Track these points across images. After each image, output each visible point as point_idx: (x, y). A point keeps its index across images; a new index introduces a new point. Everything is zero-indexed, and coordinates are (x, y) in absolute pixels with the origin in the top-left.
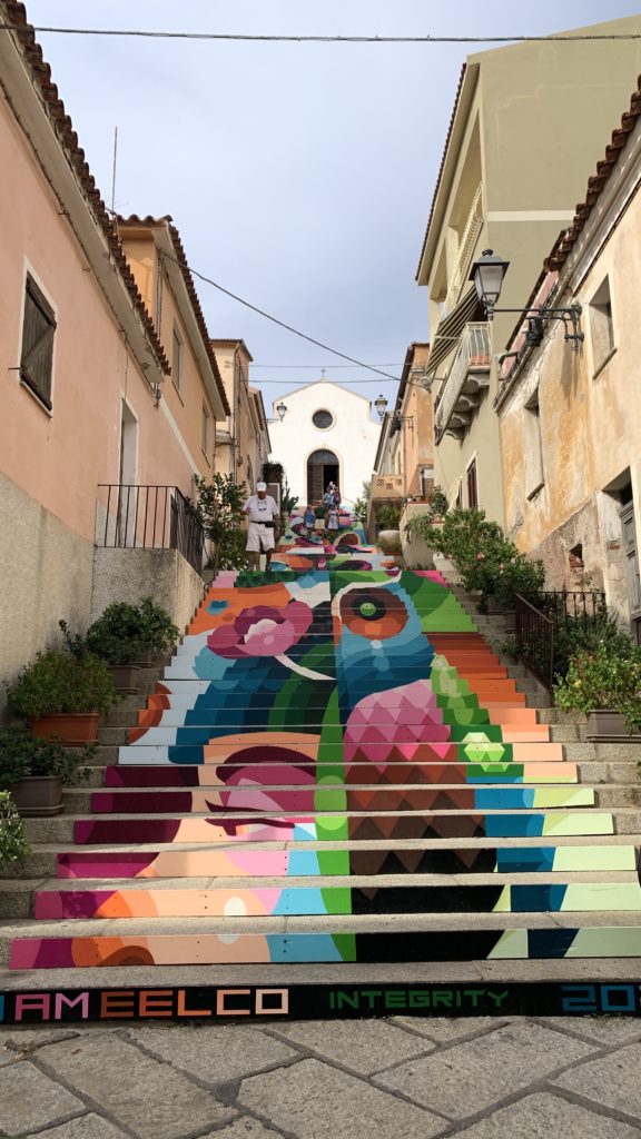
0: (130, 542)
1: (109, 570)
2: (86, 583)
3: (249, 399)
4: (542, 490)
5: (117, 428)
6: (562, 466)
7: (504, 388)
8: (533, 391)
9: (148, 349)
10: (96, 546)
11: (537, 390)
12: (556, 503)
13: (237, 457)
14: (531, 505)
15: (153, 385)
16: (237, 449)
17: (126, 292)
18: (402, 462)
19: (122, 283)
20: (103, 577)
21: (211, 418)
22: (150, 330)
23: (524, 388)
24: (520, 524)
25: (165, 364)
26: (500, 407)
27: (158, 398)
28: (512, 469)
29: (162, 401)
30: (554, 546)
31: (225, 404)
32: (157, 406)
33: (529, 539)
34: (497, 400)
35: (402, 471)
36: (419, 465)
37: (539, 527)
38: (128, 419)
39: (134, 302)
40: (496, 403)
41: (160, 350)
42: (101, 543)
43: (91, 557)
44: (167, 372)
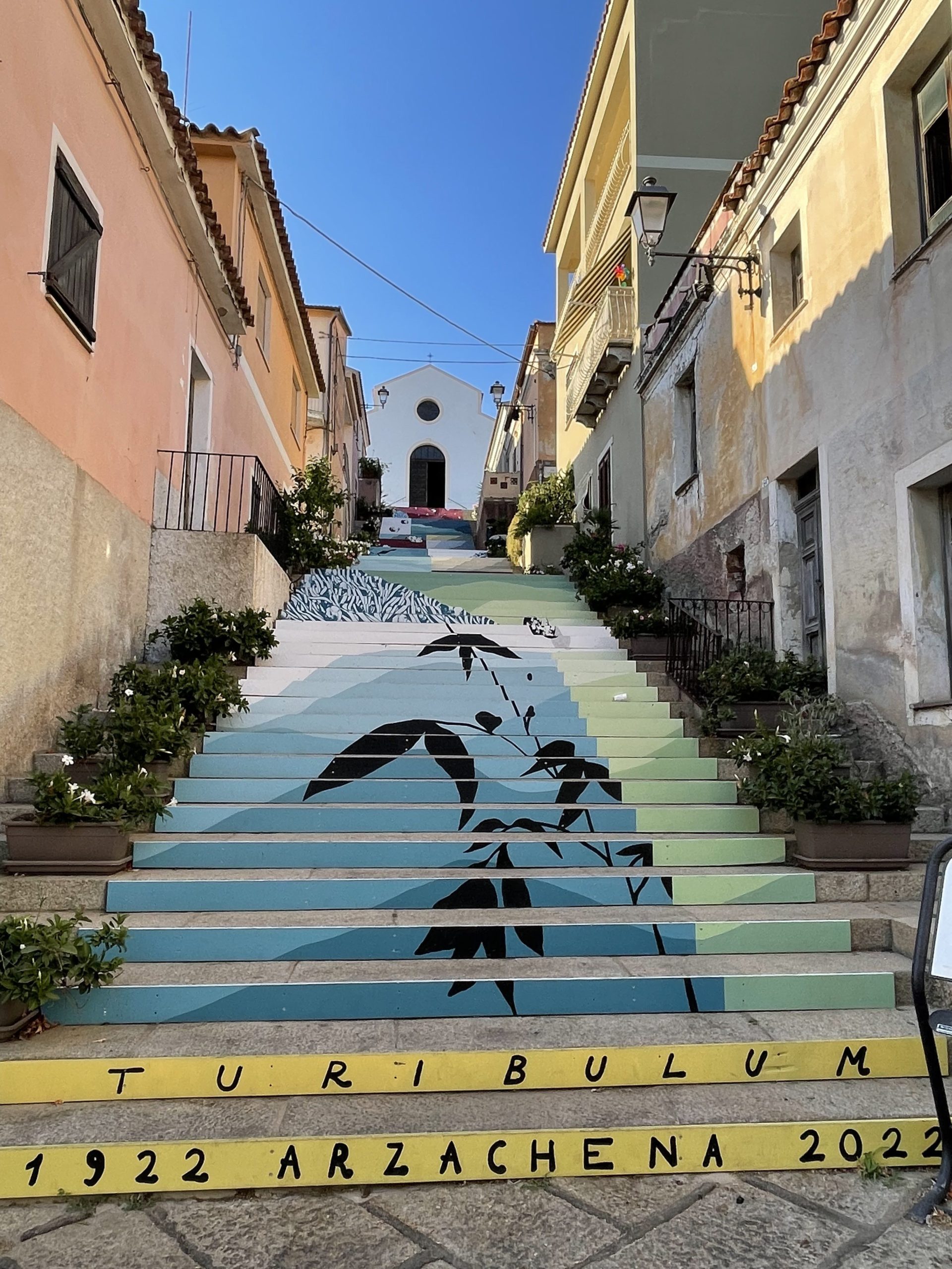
0: (196, 525)
1: (170, 559)
2: (141, 572)
3: (347, 379)
4: (695, 483)
5: (184, 383)
6: (724, 452)
7: (651, 364)
8: (687, 365)
9: (226, 289)
10: (153, 527)
11: (693, 363)
12: (711, 497)
13: (331, 444)
14: (680, 502)
15: (231, 337)
16: (331, 434)
17: (197, 208)
18: (518, 459)
19: (192, 194)
20: (164, 566)
21: (303, 391)
22: (227, 262)
23: (676, 362)
24: (662, 524)
25: (246, 311)
26: (644, 385)
27: (238, 355)
28: (657, 459)
29: (242, 360)
30: (708, 548)
31: (319, 376)
32: (236, 364)
33: (674, 541)
34: (641, 378)
35: (518, 469)
36: (539, 461)
37: (689, 526)
38: (198, 372)
39: (207, 224)
40: (640, 381)
41: (240, 291)
42: (160, 524)
43: (148, 541)
44: (250, 321)
